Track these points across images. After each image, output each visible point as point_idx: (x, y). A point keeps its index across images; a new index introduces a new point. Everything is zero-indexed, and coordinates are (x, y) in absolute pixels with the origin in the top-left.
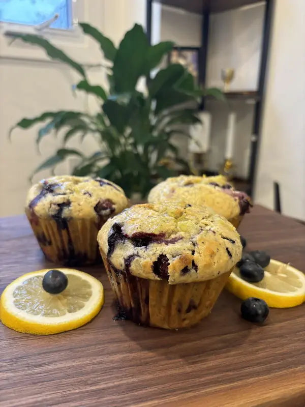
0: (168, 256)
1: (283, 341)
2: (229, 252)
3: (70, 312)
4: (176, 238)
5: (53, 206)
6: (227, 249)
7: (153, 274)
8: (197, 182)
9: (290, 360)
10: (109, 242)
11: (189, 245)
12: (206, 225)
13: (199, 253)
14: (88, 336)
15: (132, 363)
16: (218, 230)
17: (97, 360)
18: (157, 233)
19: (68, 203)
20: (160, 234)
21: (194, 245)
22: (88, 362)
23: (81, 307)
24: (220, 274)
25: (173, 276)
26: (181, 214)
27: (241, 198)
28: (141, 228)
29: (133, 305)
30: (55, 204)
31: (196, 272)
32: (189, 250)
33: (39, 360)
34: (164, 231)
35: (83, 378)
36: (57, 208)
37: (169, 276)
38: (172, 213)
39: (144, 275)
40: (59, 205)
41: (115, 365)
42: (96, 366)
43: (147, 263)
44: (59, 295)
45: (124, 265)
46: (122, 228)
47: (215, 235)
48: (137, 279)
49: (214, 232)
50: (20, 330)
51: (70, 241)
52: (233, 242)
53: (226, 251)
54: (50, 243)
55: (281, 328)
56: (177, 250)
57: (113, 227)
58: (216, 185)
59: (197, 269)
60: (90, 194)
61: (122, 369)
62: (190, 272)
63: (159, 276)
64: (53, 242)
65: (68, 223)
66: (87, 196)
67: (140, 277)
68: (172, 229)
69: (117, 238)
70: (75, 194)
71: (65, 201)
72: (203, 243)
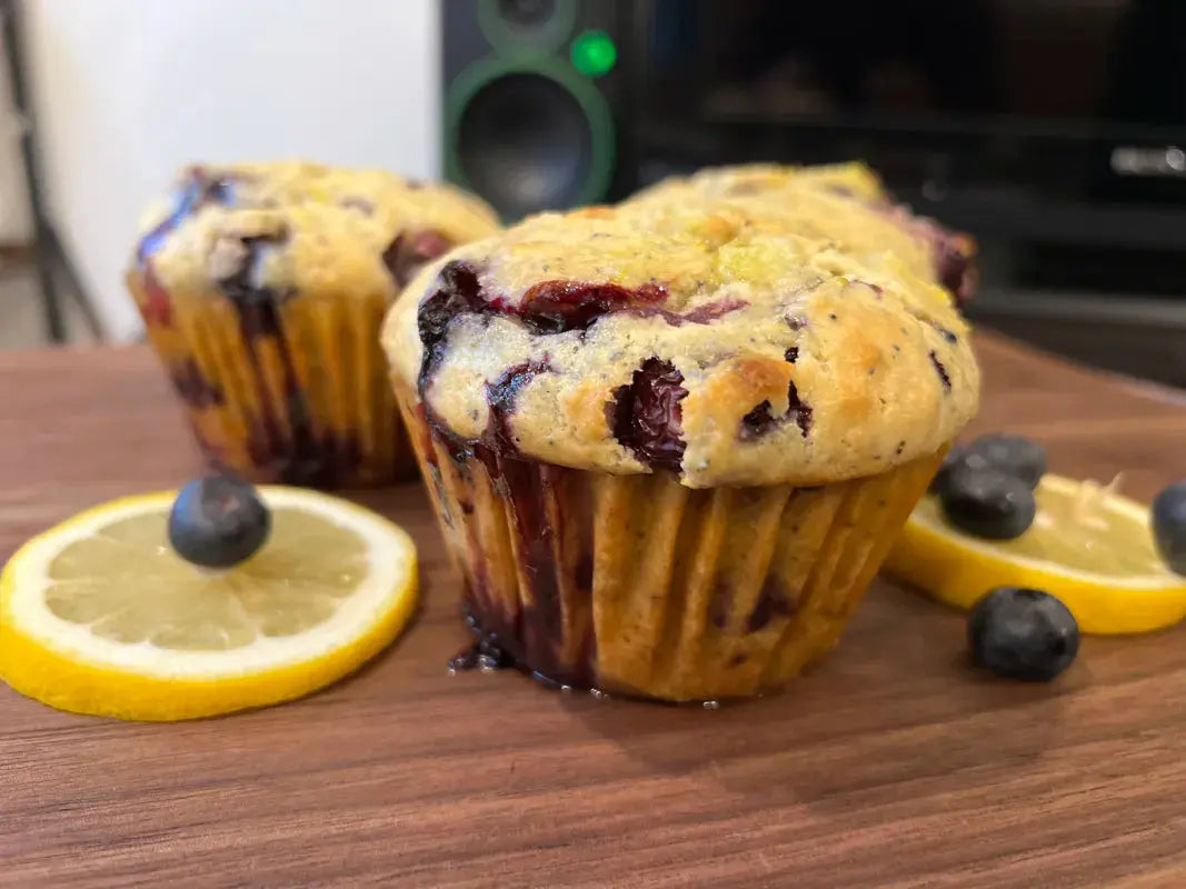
0: (680, 363)
2: (940, 368)
3: (272, 632)
4: (711, 306)
5: (223, 246)
6: (933, 355)
7: (614, 445)
10: (424, 323)
11: (771, 326)
13: (818, 357)
14: (342, 727)
16: (890, 287)
17: (373, 824)
18: (629, 282)
19: (277, 236)
20: (644, 287)
21: (794, 326)
22: (332, 829)
23: (316, 617)
24: (904, 457)
28: (561, 269)
29: (525, 599)
31: (804, 435)
32: (774, 343)
33: (124, 819)
34: (662, 277)
36: (240, 252)
38: (694, 232)
39: (573, 451)
40: (247, 241)
41: (450, 843)
42: (367, 845)
43: (585, 392)
44: (238, 574)
45: (485, 411)
46: (482, 280)
47: (879, 298)
48: (544, 474)
49: (876, 288)
51: (290, 385)
52: (952, 338)
53: (931, 361)
54: (218, 397)
55: (1123, 704)
56: (721, 342)
57: (444, 274)
58: (843, 192)
59: (809, 420)
60: (367, 209)
61: (477, 861)
62: (778, 432)
63: (639, 457)
64: (230, 392)
65: (281, 310)
66: (354, 212)
67: (556, 461)
68: (695, 273)
69: (457, 308)
70: (311, 206)
71: (272, 229)
72: (833, 317)
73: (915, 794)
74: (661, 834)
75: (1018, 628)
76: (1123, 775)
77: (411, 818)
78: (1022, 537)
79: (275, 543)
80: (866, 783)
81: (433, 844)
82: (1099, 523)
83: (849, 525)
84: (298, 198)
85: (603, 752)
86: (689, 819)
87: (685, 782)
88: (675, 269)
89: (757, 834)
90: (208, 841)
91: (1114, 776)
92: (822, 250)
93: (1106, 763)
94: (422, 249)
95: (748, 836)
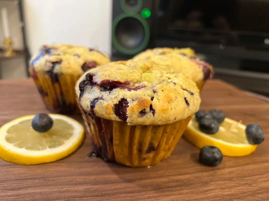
0: (128, 100)
1: (233, 184)
2: (187, 102)
3: (50, 147)
4: (139, 86)
5: (48, 64)
6: (185, 99)
7: (115, 116)
8: (170, 53)
10: (80, 87)
11: (150, 92)
12: (169, 79)
13: (158, 99)
14: (62, 168)
15: (94, 194)
16: (179, 83)
17: (64, 189)
18: (122, 81)
19: (59, 62)
20: (125, 82)
21: (154, 92)
22: (55, 190)
23: (60, 144)
24: (176, 120)
25: (131, 117)
26: (148, 69)
27: (205, 67)
28: (109, 77)
29: (101, 144)
31: (154, 116)
32: (149, 96)
33: (14, 185)
34: (129, 80)
36: (51, 65)
37: (127, 117)
38: (141, 68)
39: (106, 116)
40: (53, 63)
41: (79, 194)
42: (61, 194)
43: (108, 105)
44: (46, 134)
45: (90, 107)
46: (94, 77)
47: (175, 86)
48: (102, 120)
49: (175, 83)
50: (6, 159)
51: (62, 93)
52: (192, 94)
53: (184, 100)
54: (47, 95)
55: (230, 173)
56: (138, 95)
57: (86, 76)
58: (184, 55)
59: (155, 113)
60: (79, 56)
61: (83, 199)
62: (148, 115)
63: (120, 118)
64: (49, 94)
65: (60, 78)
66: (76, 57)
67: (103, 118)
68: (137, 79)
69: (87, 84)
70: (67, 56)
71: (58, 60)
72: (162, 91)
73: (180, 190)
74: (122, 195)
75: (209, 155)
76: (226, 189)
77: (72, 188)
78: (216, 134)
79: (54, 127)
80: (168, 187)
81: (75, 194)
82: (236, 131)
83: (166, 133)
84: (65, 53)
85: (114, 177)
86: (129, 192)
87: (131, 185)
88: (132, 78)
89: (143, 197)
90: (30, 191)
91: (224, 189)
92: (167, 73)
93: (223, 186)
94: (90, 65)
95: (140, 197)
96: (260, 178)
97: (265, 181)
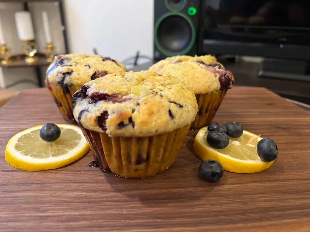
0: (109, 112)
1: (225, 201)
2: (171, 114)
4: (126, 99)
5: (59, 75)
6: (170, 111)
7: (98, 127)
9: (222, 217)
11: (133, 105)
13: (139, 112)
15: (82, 200)
16: (168, 95)
17: (57, 194)
18: (110, 93)
21: (138, 105)
22: (49, 195)
24: (158, 133)
25: (110, 129)
26: (143, 80)
27: (224, 75)
28: (99, 89)
30: (60, 73)
31: (133, 128)
32: (131, 108)
34: (117, 92)
35: (38, 206)
36: (62, 76)
37: (107, 129)
38: (136, 79)
39: (91, 128)
40: (64, 74)
41: (68, 200)
42: (53, 198)
43: (91, 116)
44: (53, 143)
45: (78, 118)
46: (88, 90)
49: (162, 96)
53: (168, 112)
54: (61, 105)
56: (120, 108)
57: (82, 88)
59: (134, 125)
60: (89, 67)
61: (71, 204)
62: (127, 127)
63: (102, 130)
64: (63, 104)
65: (69, 89)
66: (87, 68)
67: (90, 130)
68: (125, 91)
70: (78, 66)
71: (70, 71)
72: (145, 103)
82: (253, 146)
86: (115, 201)
89: (127, 206)
92: (159, 85)
94: (100, 75)
95: (125, 206)
96: (260, 197)
97: (265, 201)
